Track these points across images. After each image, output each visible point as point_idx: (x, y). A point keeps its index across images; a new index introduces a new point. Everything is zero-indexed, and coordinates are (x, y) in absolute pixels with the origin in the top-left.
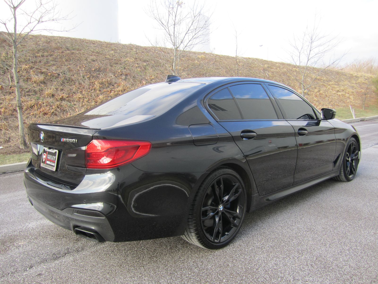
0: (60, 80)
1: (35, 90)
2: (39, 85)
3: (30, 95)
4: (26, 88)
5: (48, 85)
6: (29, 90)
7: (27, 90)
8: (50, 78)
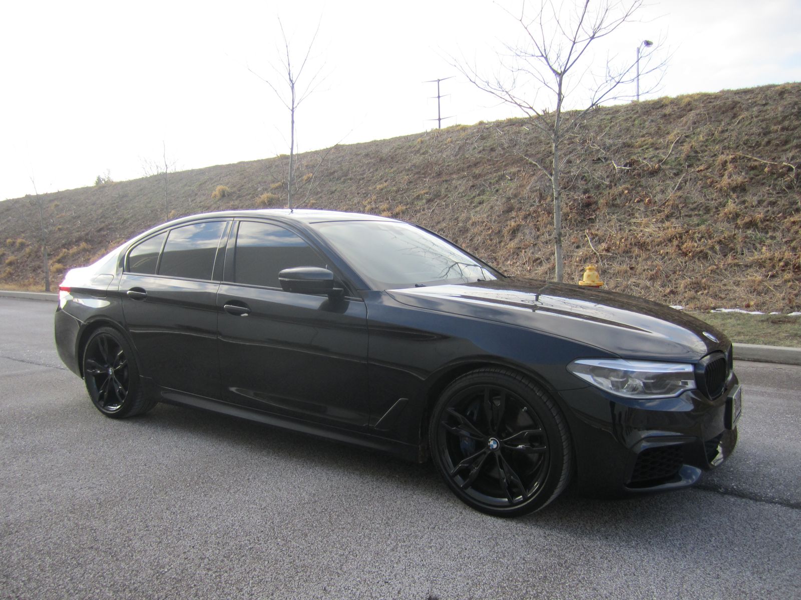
0: (782, 183)
1: (709, 206)
2: (727, 195)
3: (690, 216)
4: (695, 203)
5: (748, 193)
6: (698, 205)
7: (695, 205)
8: (764, 179)
